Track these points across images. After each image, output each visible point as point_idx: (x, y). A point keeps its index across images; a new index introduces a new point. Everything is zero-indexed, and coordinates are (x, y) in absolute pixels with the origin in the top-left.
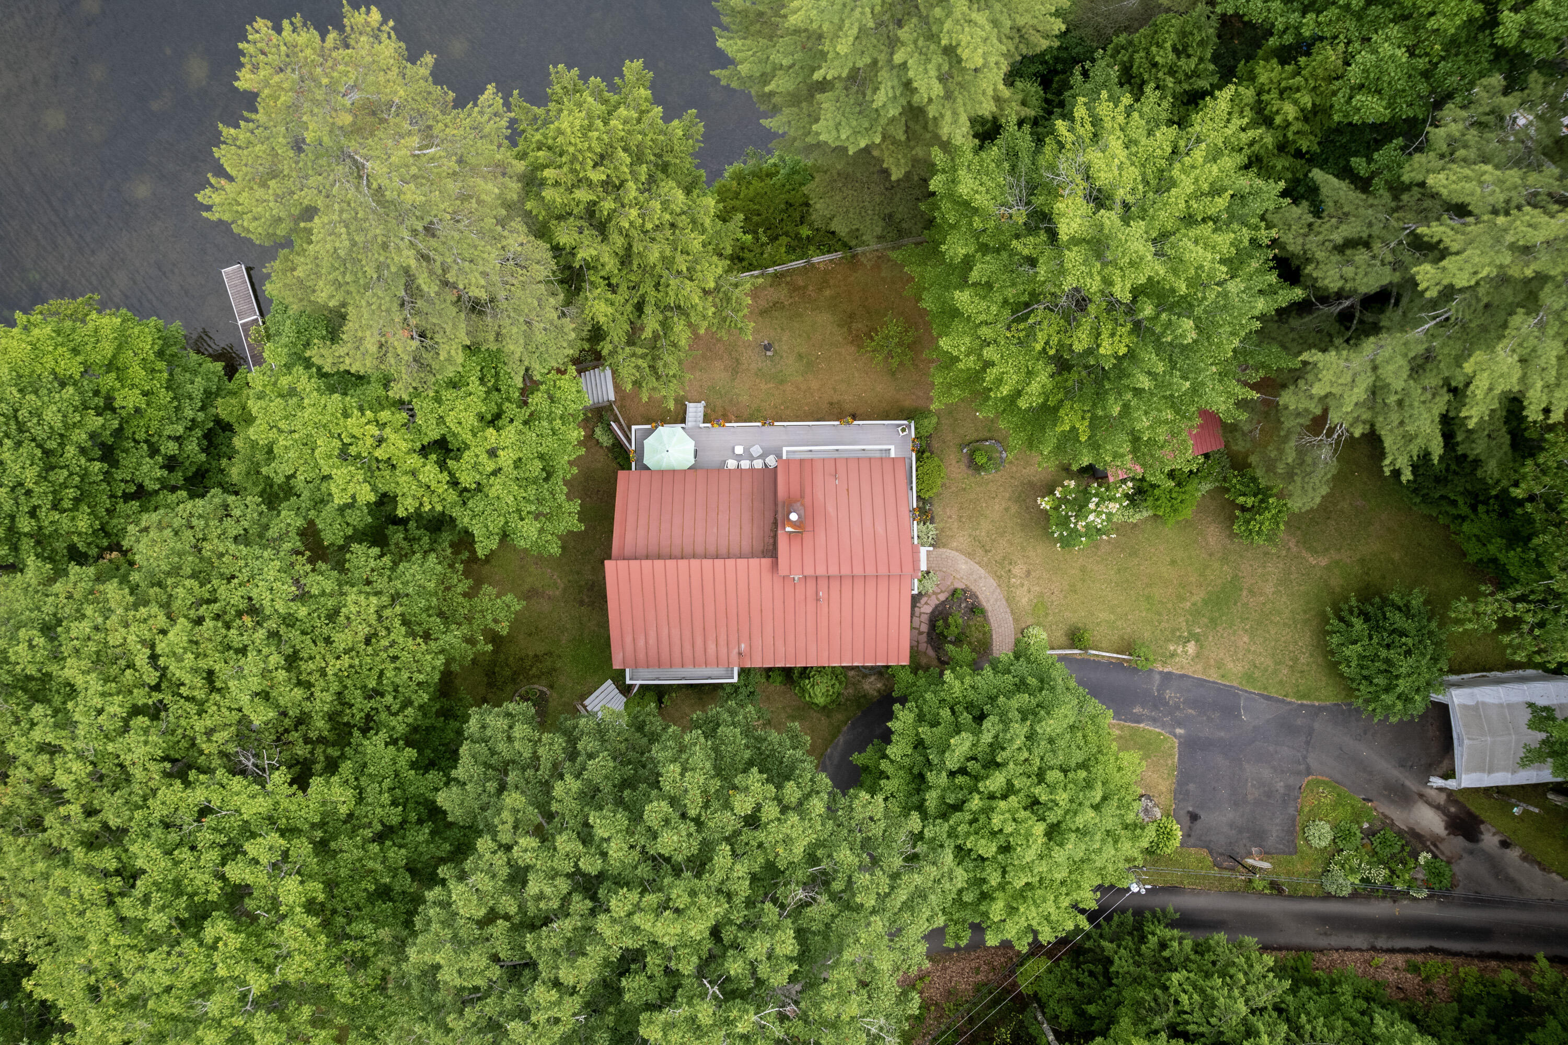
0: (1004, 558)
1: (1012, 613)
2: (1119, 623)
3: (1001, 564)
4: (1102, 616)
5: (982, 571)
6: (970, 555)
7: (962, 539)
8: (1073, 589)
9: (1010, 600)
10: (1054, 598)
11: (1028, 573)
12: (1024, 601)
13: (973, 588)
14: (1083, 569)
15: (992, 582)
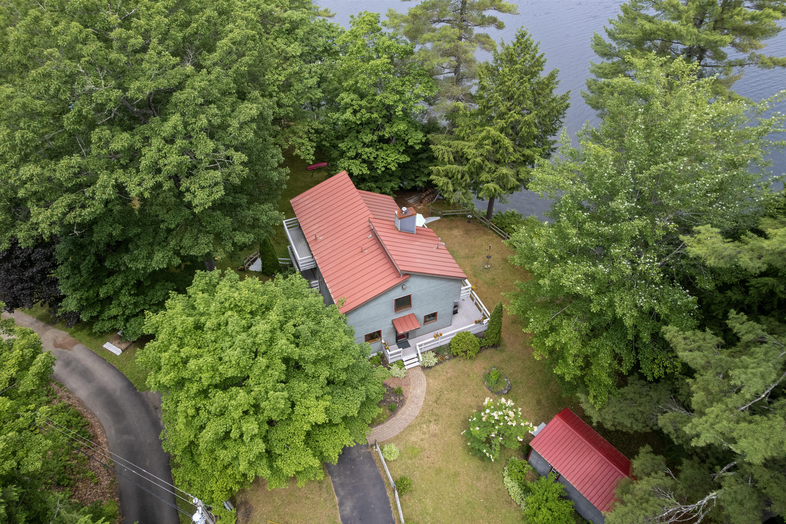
0: (437, 415)
1: (401, 433)
2: (428, 518)
3: (433, 414)
4: (429, 503)
5: (421, 403)
6: (428, 392)
7: (436, 384)
8: (439, 471)
9: (410, 428)
10: (426, 459)
11: (435, 435)
12: (413, 439)
13: (407, 401)
14: (456, 474)
15: (417, 412)
